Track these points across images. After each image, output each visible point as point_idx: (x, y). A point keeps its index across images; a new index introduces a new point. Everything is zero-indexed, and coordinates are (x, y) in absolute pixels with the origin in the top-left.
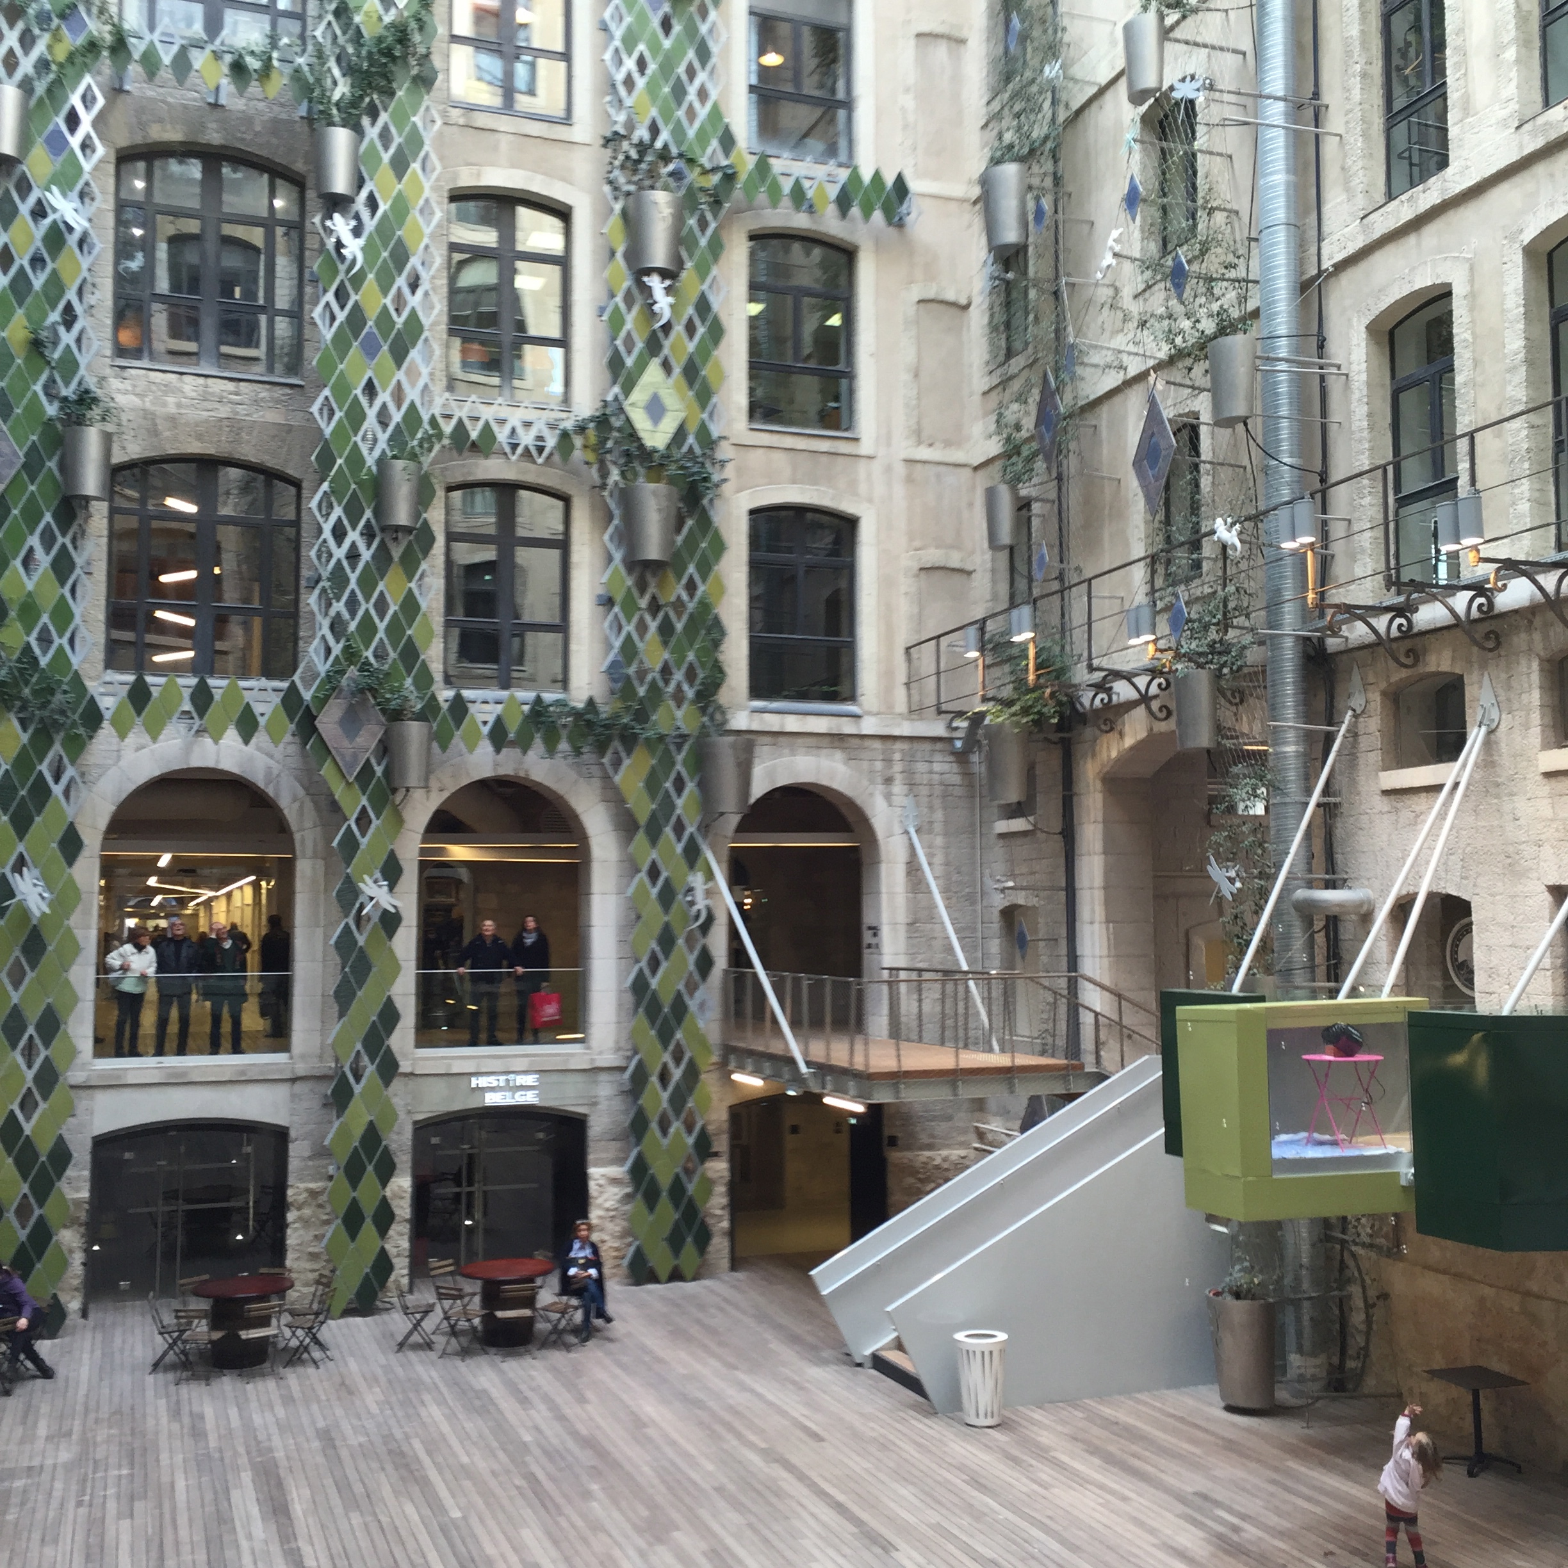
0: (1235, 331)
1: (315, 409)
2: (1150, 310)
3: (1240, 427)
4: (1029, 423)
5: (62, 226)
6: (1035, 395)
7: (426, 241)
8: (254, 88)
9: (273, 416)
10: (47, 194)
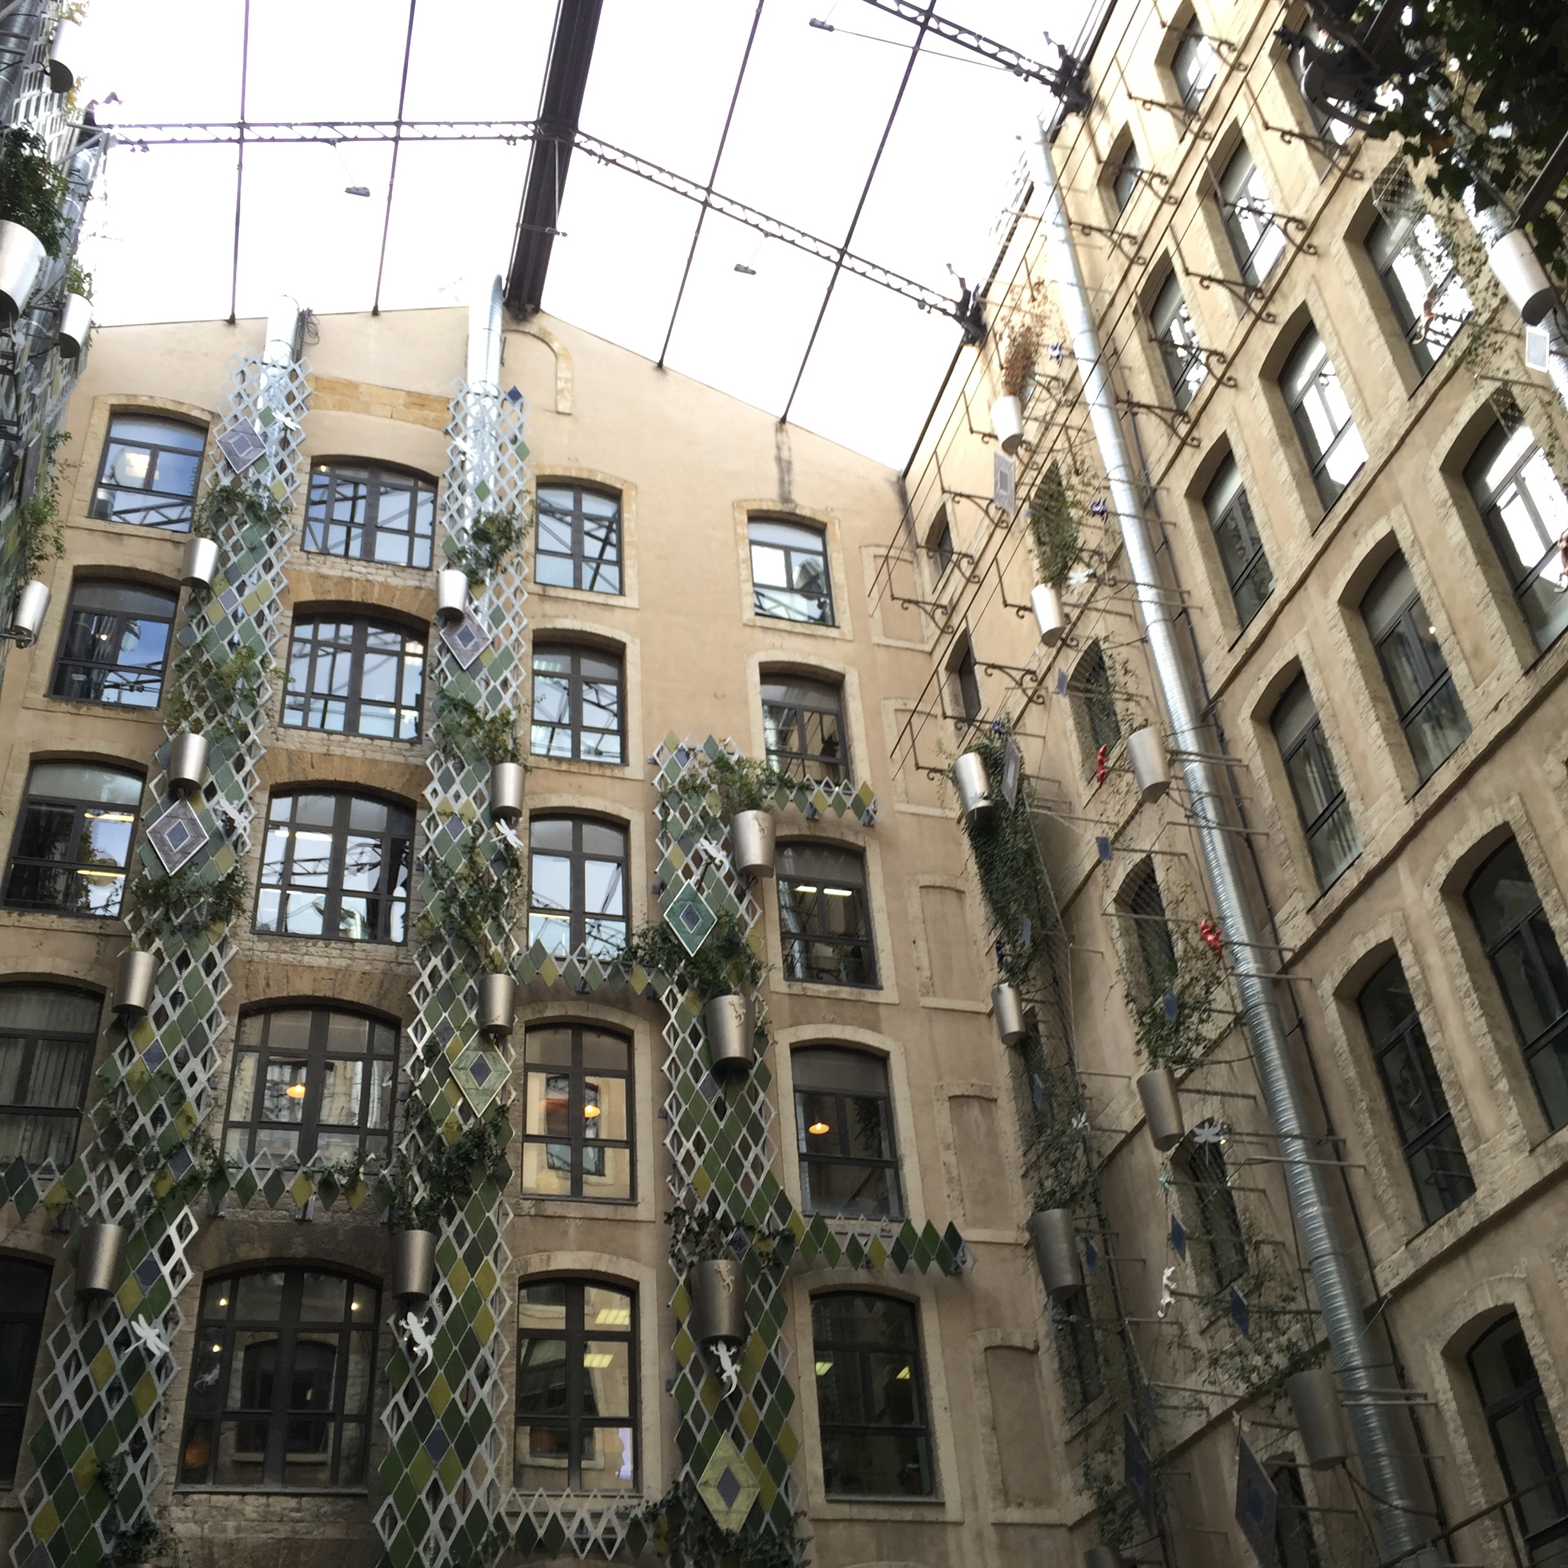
0: (1309, 1366)
1: (377, 1520)
2: (1218, 1346)
3: (1339, 1467)
4: (1118, 1474)
5: (143, 1353)
6: (1120, 1443)
7: (496, 1330)
8: (340, 1202)
9: (332, 1532)
10: (134, 1323)
